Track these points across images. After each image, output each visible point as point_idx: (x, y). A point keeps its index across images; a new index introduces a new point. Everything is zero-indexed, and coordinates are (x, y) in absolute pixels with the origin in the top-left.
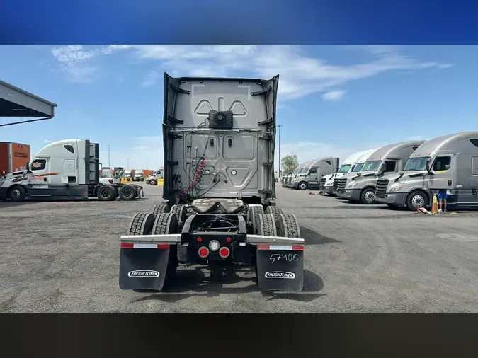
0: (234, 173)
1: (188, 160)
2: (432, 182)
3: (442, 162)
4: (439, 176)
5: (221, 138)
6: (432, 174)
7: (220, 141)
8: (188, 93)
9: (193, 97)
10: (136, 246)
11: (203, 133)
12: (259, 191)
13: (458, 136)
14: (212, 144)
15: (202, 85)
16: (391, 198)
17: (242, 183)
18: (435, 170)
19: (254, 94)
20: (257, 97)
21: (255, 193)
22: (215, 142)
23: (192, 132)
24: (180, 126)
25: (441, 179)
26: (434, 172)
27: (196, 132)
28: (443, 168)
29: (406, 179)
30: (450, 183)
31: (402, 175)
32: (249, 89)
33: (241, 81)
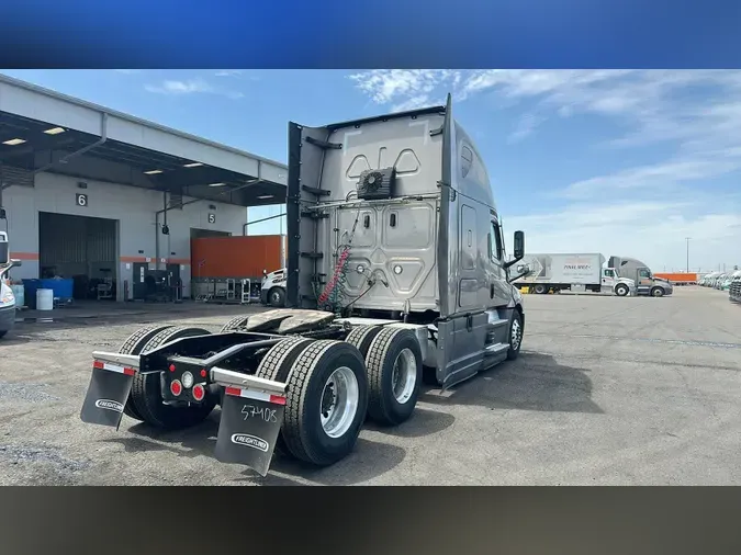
0: (398, 270)
1: (335, 251)
5: (380, 213)
7: (379, 217)
8: (339, 147)
9: (345, 153)
10: (106, 367)
11: (354, 207)
12: (438, 302)
14: (367, 223)
15: (358, 132)
17: (410, 288)
19: (433, 134)
20: (437, 137)
21: (432, 305)
22: (371, 222)
23: (341, 207)
24: (327, 199)
27: (344, 207)
32: (427, 126)
33: (414, 114)
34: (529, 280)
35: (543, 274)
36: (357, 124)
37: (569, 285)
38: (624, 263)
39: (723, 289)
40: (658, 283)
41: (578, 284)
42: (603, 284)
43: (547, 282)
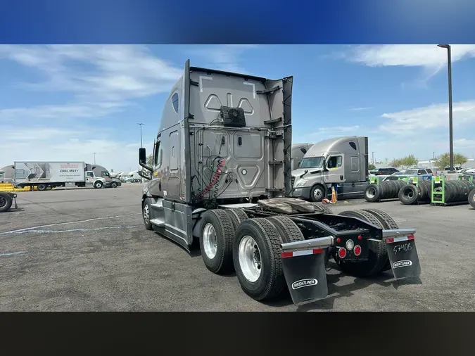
0: (244, 172)
1: (201, 160)
2: (327, 177)
3: (333, 162)
4: (332, 172)
5: (232, 136)
6: (327, 171)
7: (231, 139)
8: (197, 85)
9: (201, 90)
10: (295, 254)
11: (215, 130)
12: (267, 190)
13: (341, 139)
14: (223, 142)
15: (210, 78)
16: (299, 192)
17: (251, 183)
18: (329, 167)
19: (258, 93)
20: (261, 95)
21: (263, 192)
22: (226, 141)
23: (204, 128)
25: (334, 175)
26: (328, 169)
27: (208, 129)
28: (334, 166)
29: (309, 175)
30: (342, 178)
31: (306, 172)
32: (254, 87)
33: (246, 78)
34: (32, 181)
35: (44, 176)
36: (209, 72)
37: (63, 184)
38: (93, 168)
39: (125, 182)
40: (114, 180)
41: (70, 182)
42: (87, 181)
43: (47, 181)
